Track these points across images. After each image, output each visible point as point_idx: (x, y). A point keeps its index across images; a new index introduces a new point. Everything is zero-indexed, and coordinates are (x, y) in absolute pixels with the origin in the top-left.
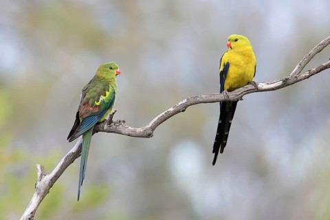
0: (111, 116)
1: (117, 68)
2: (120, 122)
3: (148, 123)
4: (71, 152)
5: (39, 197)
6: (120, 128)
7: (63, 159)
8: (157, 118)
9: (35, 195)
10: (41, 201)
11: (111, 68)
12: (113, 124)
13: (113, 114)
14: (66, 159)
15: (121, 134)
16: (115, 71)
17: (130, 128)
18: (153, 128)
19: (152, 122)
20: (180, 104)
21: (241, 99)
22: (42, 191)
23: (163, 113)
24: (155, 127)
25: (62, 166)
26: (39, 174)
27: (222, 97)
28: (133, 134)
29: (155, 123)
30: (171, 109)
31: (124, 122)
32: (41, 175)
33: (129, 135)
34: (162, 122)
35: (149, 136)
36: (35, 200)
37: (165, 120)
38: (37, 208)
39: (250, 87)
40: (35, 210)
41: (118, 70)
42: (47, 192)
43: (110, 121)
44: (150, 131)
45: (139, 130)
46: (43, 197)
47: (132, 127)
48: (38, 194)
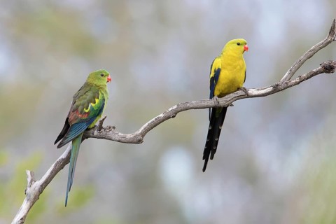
0: (101, 122)
1: (107, 75)
2: (110, 128)
3: (138, 130)
4: (60, 158)
5: (29, 203)
6: (110, 134)
7: (53, 165)
8: (147, 124)
9: (25, 201)
11: (102, 75)
12: (103, 130)
13: (103, 120)
14: (56, 165)
15: (111, 139)
16: (106, 79)
17: (120, 134)
18: (143, 134)
19: (142, 128)
20: (170, 109)
21: (232, 105)
22: (32, 197)
23: (154, 119)
24: (146, 133)
25: (52, 172)
26: (29, 180)
27: (212, 103)
28: (123, 139)
29: (145, 129)
30: (162, 115)
31: (114, 128)
32: (31, 181)
33: (119, 141)
34: (152, 128)
35: (140, 142)
36: (25, 206)
37: (155, 126)
38: (27, 214)
39: (240, 93)
40: (25, 216)
41: (109, 77)
42: (37, 198)
43: (100, 127)
44: (140, 137)
45: (130, 136)
46: (33, 203)
47: (122, 133)
48: (28, 200)
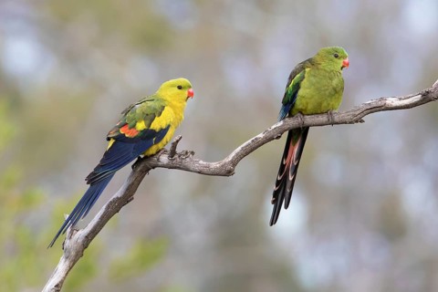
0: (174, 145)
1: (344, 57)
2: (187, 153)
3: (227, 155)
4: (115, 196)
5: (67, 263)
6: (187, 162)
7: (104, 207)
8: (239, 148)
9: (62, 260)
10: (71, 268)
11: (336, 56)
12: (176, 156)
13: (178, 141)
14: (108, 207)
15: (188, 170)
16: (341, 62)
17: (201, 162)
18: (234, 163)
19: (233, 154)
20: (273, 127)
21: (362, 121)
22: (73, 253)
23: (250, 141)
24: (238, 162)
25: (102, 217)
28: (206, 170)
29: (237, 154)
30: (261, 136)
31: (193, 153)
33: (199, 173)
34: (247, 154)
35: (229, 173)
36: (62, 266)
37: (252, 151)
38: (64, 278)
40: (62, 282)
42: (79, 254)
43: (173, 153)
44: (230, 167)
45: (215, 165)
46: (74, 262)
47: (204, 160)
48: (67, 258)
